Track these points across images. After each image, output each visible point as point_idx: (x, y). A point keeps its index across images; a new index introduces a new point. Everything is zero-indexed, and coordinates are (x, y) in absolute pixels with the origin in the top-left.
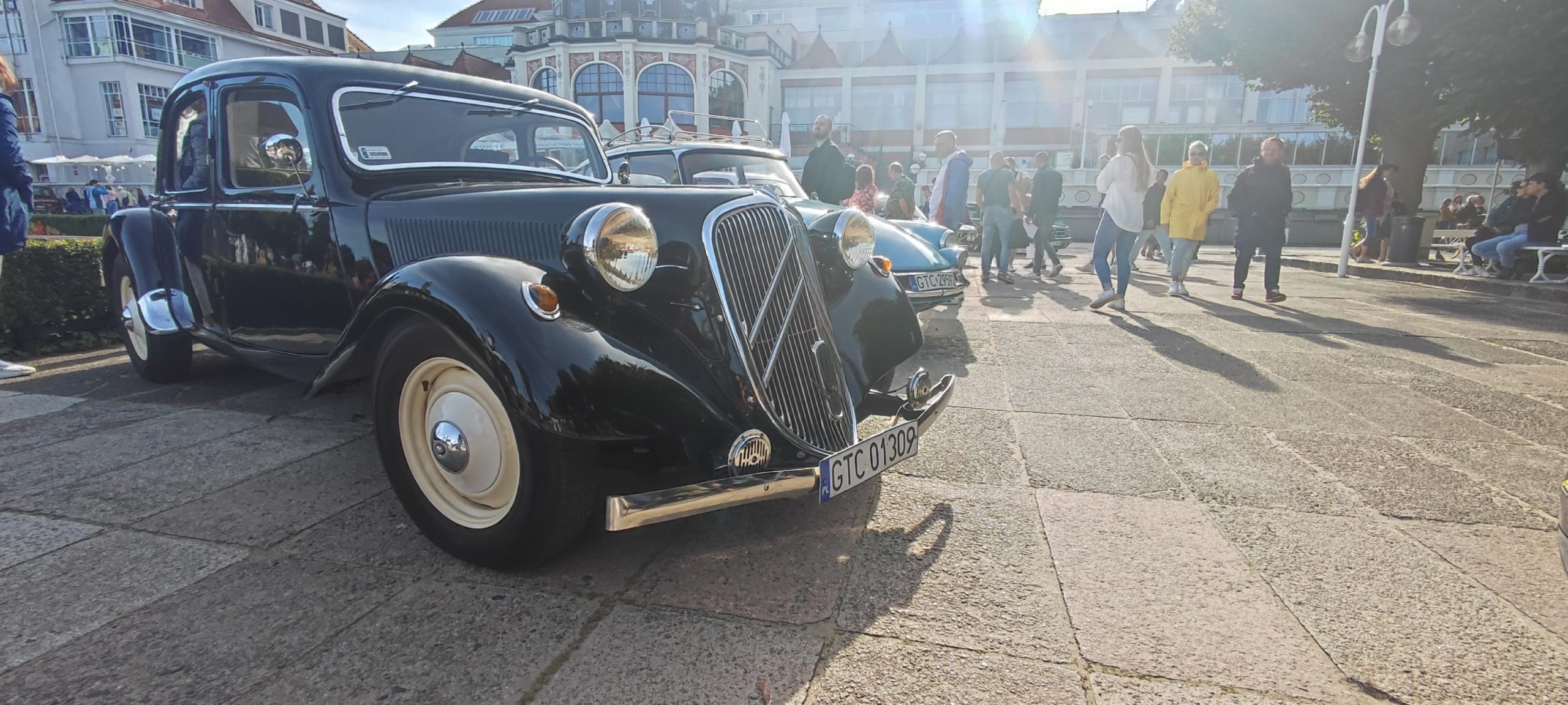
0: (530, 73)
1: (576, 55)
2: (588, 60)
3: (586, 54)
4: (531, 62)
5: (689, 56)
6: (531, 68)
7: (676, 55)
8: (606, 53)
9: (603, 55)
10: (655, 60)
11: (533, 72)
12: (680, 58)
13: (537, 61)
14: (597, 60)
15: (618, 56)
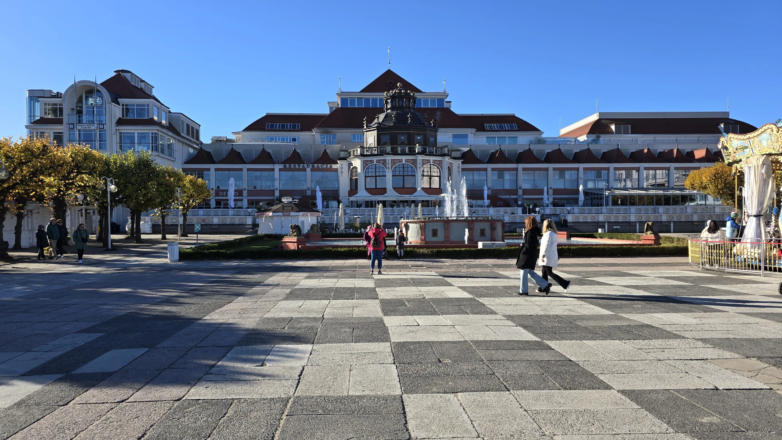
0: (365, 165)
1: (394, 160)
2: (399, 162)
3: (399, 160)
4: (366, 161)
5: (439, 161)
6: (366, 163)
7: (435, 160)
8: (408, 160)
9: (407, 161)
11: (367, 165)
12: (436, 162)
13: (370, 161)
14: (404, 162)
15: (414, 162)
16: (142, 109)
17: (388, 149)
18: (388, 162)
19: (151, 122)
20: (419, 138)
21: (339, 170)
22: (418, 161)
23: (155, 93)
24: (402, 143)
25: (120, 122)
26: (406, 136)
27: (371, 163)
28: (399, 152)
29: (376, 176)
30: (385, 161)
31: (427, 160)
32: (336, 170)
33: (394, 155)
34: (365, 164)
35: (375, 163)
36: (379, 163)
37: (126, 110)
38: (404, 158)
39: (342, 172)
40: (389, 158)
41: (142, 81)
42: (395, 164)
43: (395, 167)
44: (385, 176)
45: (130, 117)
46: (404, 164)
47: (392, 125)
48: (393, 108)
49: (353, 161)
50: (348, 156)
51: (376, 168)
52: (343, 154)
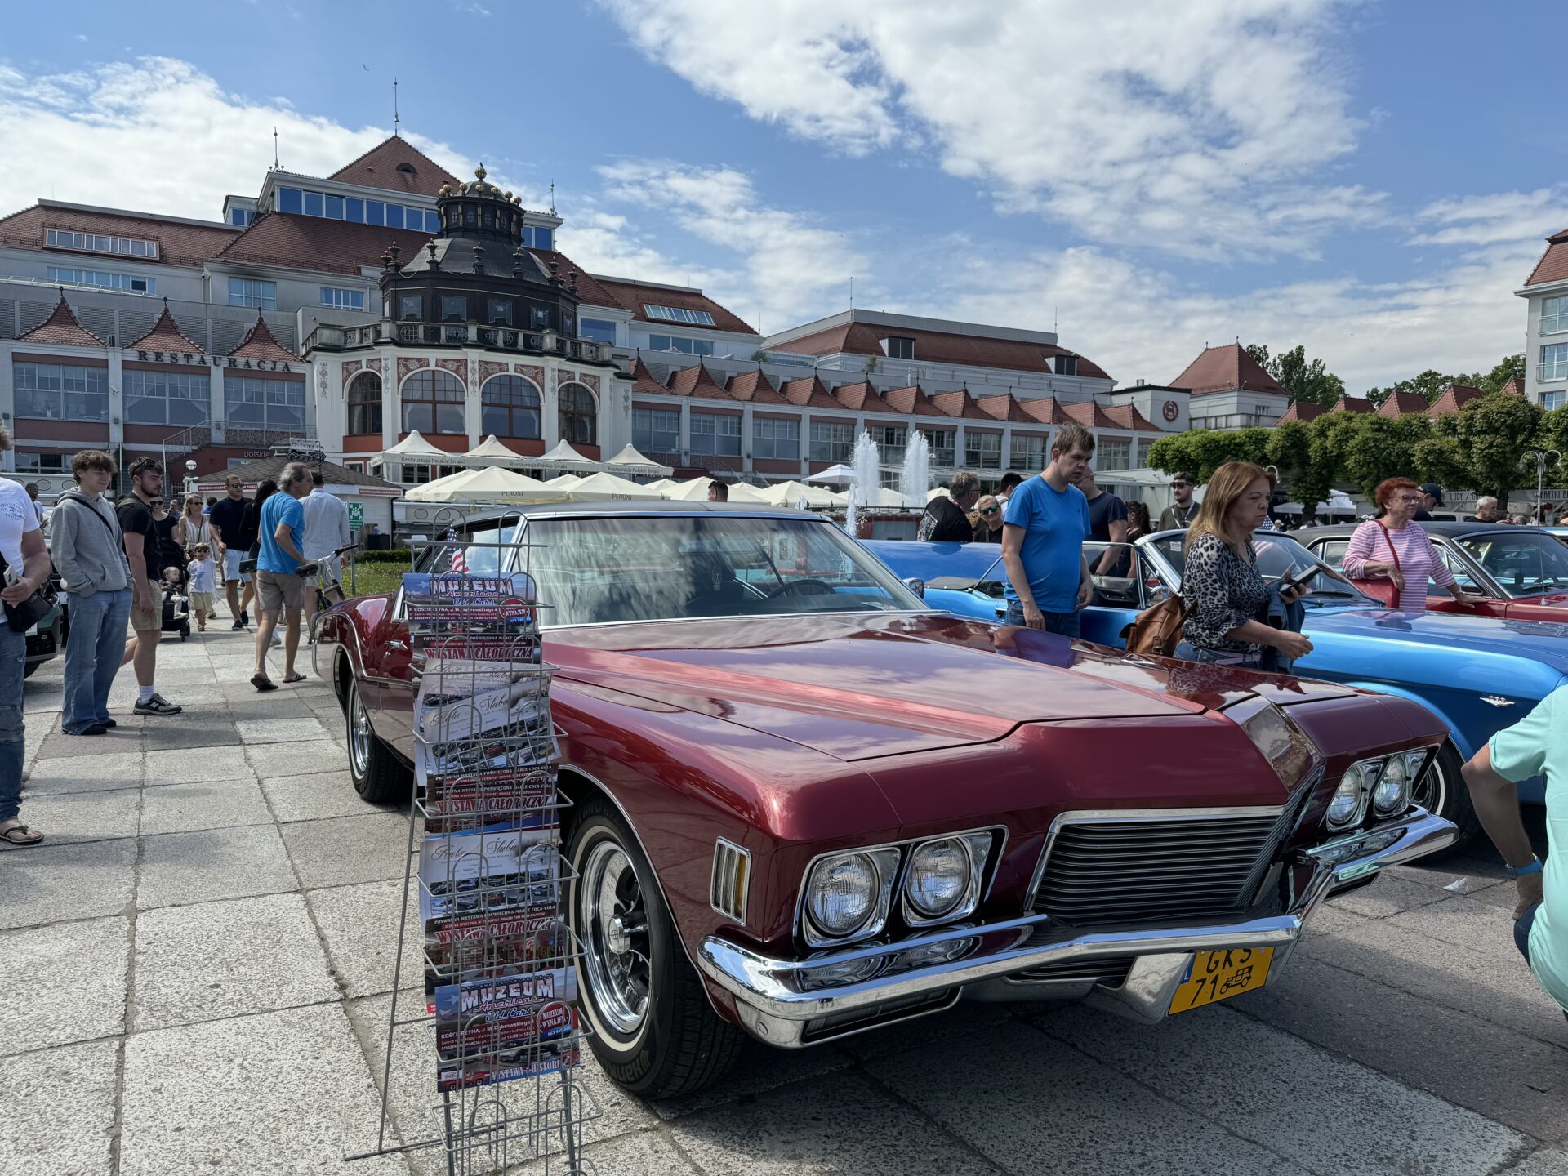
0: (403, 370)
1: (487, 363)
2: (501, 371)
3: (500, 364)
4: (407, 359)
5: (594, 377)
6: (405, 366)
7: (585, 375)
8: (523, 366)
9: (520, 368)
10: (569, 379)
11: (409, 370)
12: (588, 379)
13: (419, 360)
14: (512, 372)
15: (539, 372)
17: (472, 333)
18: (473, 368)
20: (540, 314)
21: (315, 380)
22: (548, 374)
24: (501, 322)
26: (509, 305)
27: (421, 366)
28: (500, 344)
29: (435, 403)
30: (463, 363)
31: (568, 372)
32: (304, 378)
33: (488, 350)
34: (401, 366)
35: (432, 367)
36: (444, 367)
38: (512, 361)
40: (474, 355)
42: (490, 374)
43: (489, 382)
44: (463, 403)
46: (510, 376)
47: (471, 271)
48: (466, 230)
49: (363, 357)
50: (342, 343)
51: (434, 380)
52: (326, 336)
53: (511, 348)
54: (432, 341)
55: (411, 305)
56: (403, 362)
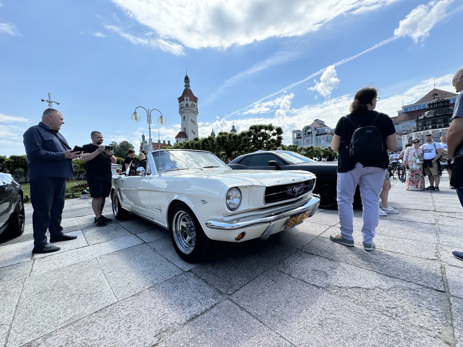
1: (434, 131)
2: (438, 131)
13: (420, 133)
16: (323, 130)
17: (430, 127)
19: (326, 134)
21: (403, 139)
23: (325, 124)
24: (440, 123)
25: (317, 135)
26: (442, 119)
28: (438, 127)
32: (401, 139)
33: (434, 129)
35: (422, 134)
37: (318, 131)
38: (441, 129)
39: (404, 140)
40: (431, 130)
41: (322, 121)
42: (435, 133)
45: (320, 133)
47: (433, 116)
48: (433, 109)
49: (410, 134)
50: (407, 133)
51: (423, 136)
52: (404, 132)
53: (441, 127)
54: (422, 130)
55: (420, 124)
56: (417, 134)
